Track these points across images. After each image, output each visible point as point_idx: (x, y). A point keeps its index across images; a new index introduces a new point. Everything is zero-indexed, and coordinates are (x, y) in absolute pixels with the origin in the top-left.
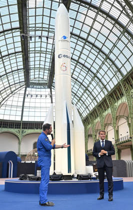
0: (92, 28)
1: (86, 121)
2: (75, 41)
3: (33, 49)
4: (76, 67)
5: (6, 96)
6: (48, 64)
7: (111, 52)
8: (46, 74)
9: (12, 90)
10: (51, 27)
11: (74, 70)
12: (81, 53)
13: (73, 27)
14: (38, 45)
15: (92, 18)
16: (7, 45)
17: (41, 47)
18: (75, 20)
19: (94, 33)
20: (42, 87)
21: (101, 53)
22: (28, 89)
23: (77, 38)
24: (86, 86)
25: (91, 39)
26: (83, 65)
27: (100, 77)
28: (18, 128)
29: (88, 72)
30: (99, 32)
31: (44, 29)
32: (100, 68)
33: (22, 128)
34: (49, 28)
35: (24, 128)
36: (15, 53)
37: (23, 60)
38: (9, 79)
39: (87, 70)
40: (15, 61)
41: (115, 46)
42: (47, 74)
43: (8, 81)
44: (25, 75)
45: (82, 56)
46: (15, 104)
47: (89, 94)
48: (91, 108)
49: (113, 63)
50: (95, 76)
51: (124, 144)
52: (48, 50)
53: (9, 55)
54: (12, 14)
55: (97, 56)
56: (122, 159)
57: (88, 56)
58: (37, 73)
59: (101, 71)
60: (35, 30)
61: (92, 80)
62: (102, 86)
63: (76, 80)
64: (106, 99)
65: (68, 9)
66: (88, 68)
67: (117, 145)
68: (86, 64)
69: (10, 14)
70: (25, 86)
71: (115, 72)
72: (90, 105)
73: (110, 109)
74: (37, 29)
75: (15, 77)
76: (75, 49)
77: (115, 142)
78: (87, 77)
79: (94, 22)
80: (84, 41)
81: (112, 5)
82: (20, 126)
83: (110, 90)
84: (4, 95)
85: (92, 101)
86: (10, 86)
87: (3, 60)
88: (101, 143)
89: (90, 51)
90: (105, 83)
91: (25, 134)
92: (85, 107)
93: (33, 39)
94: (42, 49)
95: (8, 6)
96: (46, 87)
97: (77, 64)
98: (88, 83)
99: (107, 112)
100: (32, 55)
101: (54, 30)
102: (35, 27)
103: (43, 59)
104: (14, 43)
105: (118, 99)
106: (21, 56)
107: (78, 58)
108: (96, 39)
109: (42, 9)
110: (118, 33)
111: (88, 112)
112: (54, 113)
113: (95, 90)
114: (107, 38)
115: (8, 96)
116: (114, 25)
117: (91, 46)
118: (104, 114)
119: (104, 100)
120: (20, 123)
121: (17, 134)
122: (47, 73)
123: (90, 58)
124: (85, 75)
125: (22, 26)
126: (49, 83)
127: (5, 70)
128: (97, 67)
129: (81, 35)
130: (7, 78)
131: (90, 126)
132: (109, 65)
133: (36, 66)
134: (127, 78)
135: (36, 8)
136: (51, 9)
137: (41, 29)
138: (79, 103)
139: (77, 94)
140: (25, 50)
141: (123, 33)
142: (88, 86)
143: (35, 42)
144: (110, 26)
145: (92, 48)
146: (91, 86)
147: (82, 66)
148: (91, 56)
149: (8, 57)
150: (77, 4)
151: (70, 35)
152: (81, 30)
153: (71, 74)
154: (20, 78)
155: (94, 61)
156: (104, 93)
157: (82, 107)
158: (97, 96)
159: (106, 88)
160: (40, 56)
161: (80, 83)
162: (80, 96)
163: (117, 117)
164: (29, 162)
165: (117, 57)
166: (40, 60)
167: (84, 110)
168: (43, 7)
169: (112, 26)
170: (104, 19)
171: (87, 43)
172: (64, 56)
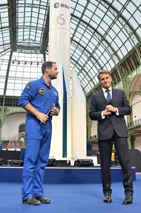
1: (89, 98)
3: (23, 2)
4: (78, 26)
6: (41, 22)
7: (124, 8)
11: (76, 31)
12: (86, 8)
20: (33, 51)
21: (111, 9)
22: (14, 54)
24: (91, 51)
26: (88, 24)
27: (110, 40)
29: (94, 33)
32: (110, 28)
33: (5, 105)
35: (8, 105)
37: (9, 16)
39: (93, 31)
41: (129, 0)
42: (40, 35)
44: (10, 35)
45: (87, 12)
47: (95, 62)
49: (127, 22)
50: (103, 39)
51: (138, 129)
52: (42, 4)
55: (106, 13)
56: (135, 148)
57: (94, 13)
58: (27, 33)
59: (111, 33)
62: (111, 52)
63: (78, 43)
64: (116, 69)
66: (93, 29)
68: (92, 24)
70: (10, 50)
71: (129, 35)
73: (121, 82)
76: (77, 3)
78: (93, 40)
82: (2, 102)
83: (121, 57)
88: (106, 95)
89: (97, 7)
90: (116, 49)
91: (10, 112)
92: (89, 79)
94: (35, 2)
96: (39, 52)
97: (79, 23)
98: (94, 48)
99: (117, 86)
100: (20, 10)
103: (35, 15)
105: (132, 69)
106: (7, 10)
107: (81, 14)
111: (93, 86)
113: (102, 58)
119: (114, 71)
123: (97, 15)
124: (89, 37)
126: (42, 46)
128: (106, 28)
132: (122, 25)
133: (26, 24)
138: (81, 74)
139: (79, 62)
140: (12, 3)
142: (94, 52)
145: (100, 3)
146: (97, 52)
147: (86, 26)
148: (98, 12)
153: (72, 36)
154: (5, 39)
155: (102, 20)
156: (114, 61)
157: (85, 79)
158: (105, 65)
159: (116, 55)
160: (32, 12)
161: (83, 47)
162: (82, 65)
163: (131, 93)
164: (13, 150)
165: (132, 15)
166: (31, 17)
167: (87, 83)
172: (62, 5)
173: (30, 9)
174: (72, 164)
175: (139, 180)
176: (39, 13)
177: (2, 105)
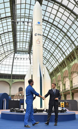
0: (56, 16)
1: (51, 75)
2: (45, 24)
3: (19, 30)
4: (45, 40)
5: (2, 58)
6: (28, 39)
7: (68, 31)
9: (6, 55)
10: (30, 16)
11: (44, 43)
12: (49, 32)
13: (44, 16)
14: (22, 27)
15: (56, 10)
16: (3, 27)
17: (24, 28)
18: (46, 11)
19: (57, 19)
20: (25, 53)
21: (61, 32)
23: (47, 22)
24: (52, 52)
25: (55, 23)
26: (50, 40)
27: (61, 47)
28: (9, 78)
29: (53, 44)
30: (61, 19)
31: (26, 17)
32: (61, 41)
33: (12, 79)
34: (29, 16)
35: (13, 79)
36: (8, 32)
37: (13, 37)
39: (53, 43)
40: (8, 37)
41: (70, 27)
42: (27, 45)
43: (4, 49)
44: (14, 46)
45: (50, 34)
46: (8, 63)
47: (54, 57)
48: (55, 66)
49: (69, 38)
50: (58, 46)
51: (75, 90)
52: (28, 30)
53: (4, 33)
54: (6, 8)
55: (59, 34)
56: (74, 99)
57: (53, 34)
58: (21, 44)
59: (62, 43)
60: (21, 18)
61: (56, 49)
62: (62, 53)
63: (46, 49)
64: (64, 61)
65: (41, 4)
66: (53, 42)
67: (71, 90)
68: (52, 39)
69: (5, 8)
70: (14, 53)
71: (70, 44)
72: (54, 65)
73: (67, 67)
74: (22, 17)
75: (8, 47)
76: (45, 29)
77: (70, 88)
78: (53, 47)
79: (57, 12)
80: (51, 25)
81: (69, 1)
82: (11, 77)
83: (67, 55)
85: (56, 62)
86: (5, 52)
87: (0, 37)
89: (55, 31)
90: (64, 51)
91: (14, 82)
93: (19, 23)
94: (25, 30)
95: (4, 3)
96: (27, 53)
97: (46, 39)
98: (53, 51)
99: (65, 69)
100: (18, 33)
101: (32, 18)
103: (25, 36)
104: (7, 26)
105: (72, 61)
106: (12, 34)
107: (47, 35)
108: (59, 23)
109: (25, 4)
110: (73, 19)
111: (53, 69)
112: (32, 69)
113: (57, 55)
114: (66, 22)
116: (70, 14)
117: (55, 27)
118: (63, 70)
119: (63, 62)
121: (9, 82)
123: (55, 35)
124: (51, 46)
125: (12, 16)
126: (29, 51)
127: (2, 43)
128: (59, 41)
129: (49, 21)
130: (3, 47)
131: (54, 78)
132: (67, 39)
133: (21, 40)
135: (21, 4)
136: (30, 5)
137: (24, 17)
138: (47, 63)
139: (46, 58)
140: (14, 30)
141: (76, 19)
142: (53, 53)
143: (20, 25)
144: (68, 15)
145: (56, 29)
146: (55, 52)
147: (49, 40)
148: (55, 33)
149: (3, 34)
150: (47, 1)
151: (42, 20)
152: (49, 18)
153: (43, 45)
154: (11, 47)
155: (57, 37)
156: (63, 57)
158: (59, 59)
159: (64, 54)
160: (24, 34)
161: (48, 51)
162: (48, 59)
163: (72, 72)
164: (16, 100)
165: (72, 35)
166: (23, 37)
167: (50, 67)
168: (26, 3)
169: (69, 14)
170: (64, 10)
171: (53, 26)
173: (22, 33)
177: (10, 78)
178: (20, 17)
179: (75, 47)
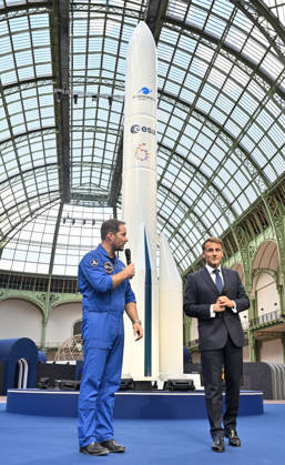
0: (204, 81)
2: (170, 108)
3: (81, 123)
4: (169, 162)
5: (19, 220)
6: (110, 156)
7: (244, 132)
8: (106, 177)
9: (33, 208)
10: (118, 77)
11: (165, 170)
12: (181, 133)
13: (166, 79)
14: (90, 114)
15: (206, 62)
16: (24, 112)
17: (96, 119)
18: (171, 64)
19: (209, 92)
20: (97, 203)
21: (222, 135)
22: (66, 207)
23: (173, 102)
24: (190, 203)
25: (202, 105)
26: (185, 160)
27: (220, 186)
28: (41, 290)
29: (194, 174)
30: (220, 91)
31: (103, 81)
32: (221, 165)
33: (51, 290)
34: (115, 79)
35: (56, 291)
36: (42, 129)
37: (58, 146)
38: (27, 184)
39: (193, 170)
40: (40, 146)
41: (252, 120)
43: (25, 188)
44: (60, 177)
45: (184, 140)
46: (37, 237)
47: (196, 220)
49: (249, 157)
50: (210, 183)
51: (266, 330)
52: (111, 126)
53: (28, 133)
54: (37, 48)
55: (214, 142)
56: (262, 361)
57: (195, 141)
58: (86, 173)
59: (222, 173)
60: (86, 84)
61: (203, 191)
62: (223, 204)
63: (170, 190)
64: (231, 232)
65: (157, 40)
66: (194, 166)
67: (253, 330)
68: (192, 158)
69: (32, 48)
70: (59, 201)
71: (252, 176)
72: (198, 245)
73: (239, 253)
74: (90, 80)
75: (38, 180)
76: (168, 125)
77: (248, 324)
78: (193, 185)
79: (209, 69)
80: (188, 110)
81: (249, 35)
82: (47, 285)
83: (240, 212)
84: (15, 218)
85: (202, 237)
86: (28, 199)
87: (14, 145)
88: (213, 277)
89: (200, 131)
90: (231, 199)
91: (60, 301)
92: (187, 248)
93: (80, 101)
94: (99, 124)
95: (30, 30)
96: (106, 204)
97: (171, 157)
98: (194, 197)
99: (232, 261)
100: (76, 135)
102: (86, 76)
103: (99, 144)
104: (39, 108)
105: (257, 233)
106: (54, 136)
107: (173, 143)
108: (214, 105)
109: (101, 39)
110: (261, 95)
111: (193, 260)
113: (208, 213)
114: (236, 104)
115: (23, 221)
116: (251, 76)
117: (203, 120)
118: (227, 264)
119: (228, 235)
120: (47, 281)
121: (39, 302)
122: (107, 174)
123: (200, 144)
124: (187, 180)
125: (57, 74)
126: (111, 195)
127: (19, 166)
128: (215, 165)
129: (182, 97)
130: (23, 182)
132: (240, 160)
133: (84, 159)
134: (278, 189)
135: (88, 37)
136: (120, 41)
137: (98, 81)
138: (174, 240)
139: (171, 220)
140: (62, 124)
141: (269, 94)
142: (195, 204)
143: (84, 108)
144: (244, 79)
145: (204, 124)
146: (200, 203)
147: (182, 161)
148: (202, 140)
149: (25, 137)
150: (176, 30)
152: (182, 86)
153: (159, 178)
154: (50, 183)
155: (208, 152)
156: (227, 219)
157: (180, 248)
158: (212, 226)
159: (231, 209)
160: (95, 139)
161: (177, 197)
162: (176, 226)
163: (255, 270)
164: (65, 362)
165: (257, 145)
166: (94, 147)
167: (184, 254)
168: (104, 36)
169: (248, 78)
170: (230, 65)
171: (194, 114)
172: (144, 129)
173: (91, 135)
174: (160, 386)
175: (269, 414)
176: (106, 141)
177: (46, 290)
178: (83, 80)
179: (267, 185)
